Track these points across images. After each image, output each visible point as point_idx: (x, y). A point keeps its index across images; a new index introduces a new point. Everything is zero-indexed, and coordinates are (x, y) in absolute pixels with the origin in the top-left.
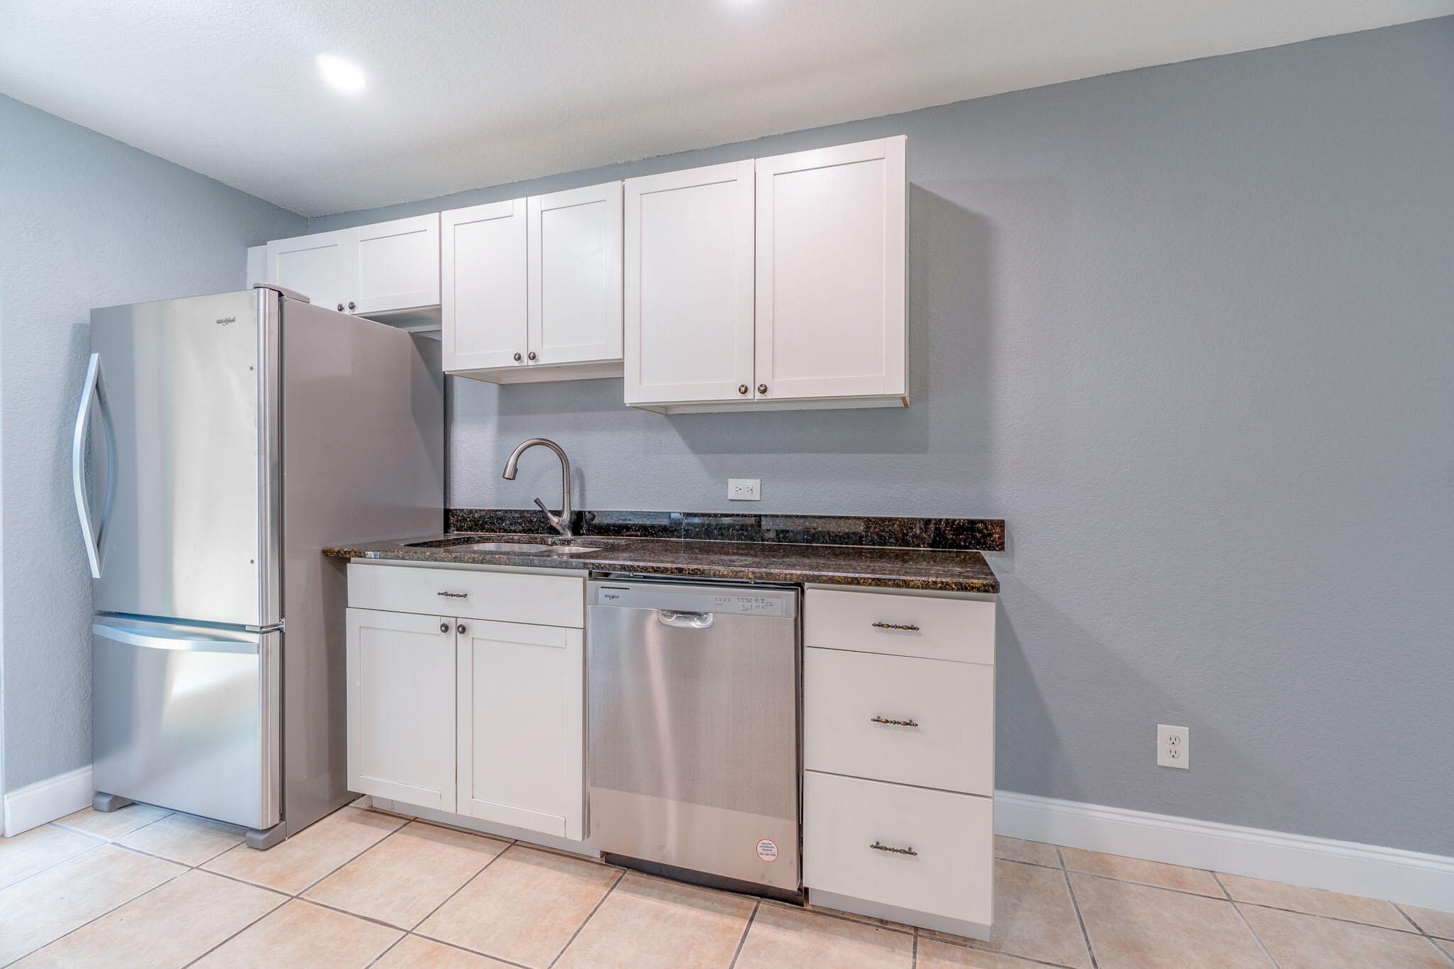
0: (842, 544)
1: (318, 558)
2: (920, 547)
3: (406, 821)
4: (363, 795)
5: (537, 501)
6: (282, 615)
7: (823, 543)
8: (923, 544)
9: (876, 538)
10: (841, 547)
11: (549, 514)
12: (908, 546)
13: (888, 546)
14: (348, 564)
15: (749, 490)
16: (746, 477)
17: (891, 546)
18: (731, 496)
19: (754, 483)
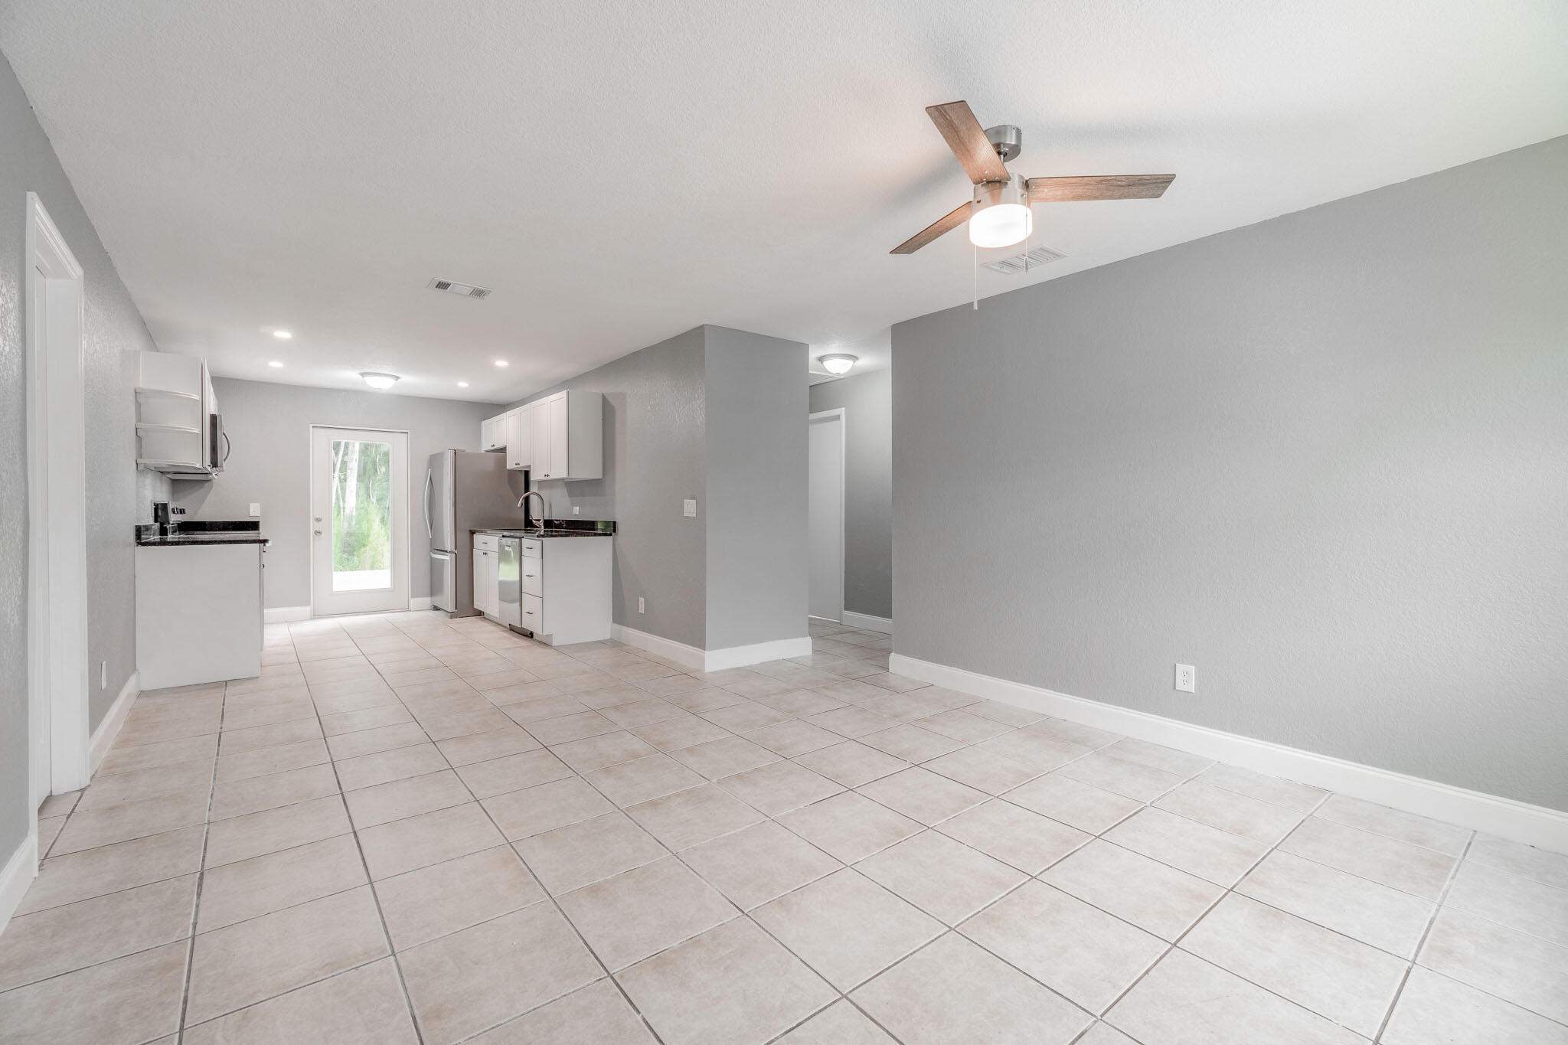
4: (481, 614)
6: (455, 549)
11: (534, 521)
14: (474, 534)
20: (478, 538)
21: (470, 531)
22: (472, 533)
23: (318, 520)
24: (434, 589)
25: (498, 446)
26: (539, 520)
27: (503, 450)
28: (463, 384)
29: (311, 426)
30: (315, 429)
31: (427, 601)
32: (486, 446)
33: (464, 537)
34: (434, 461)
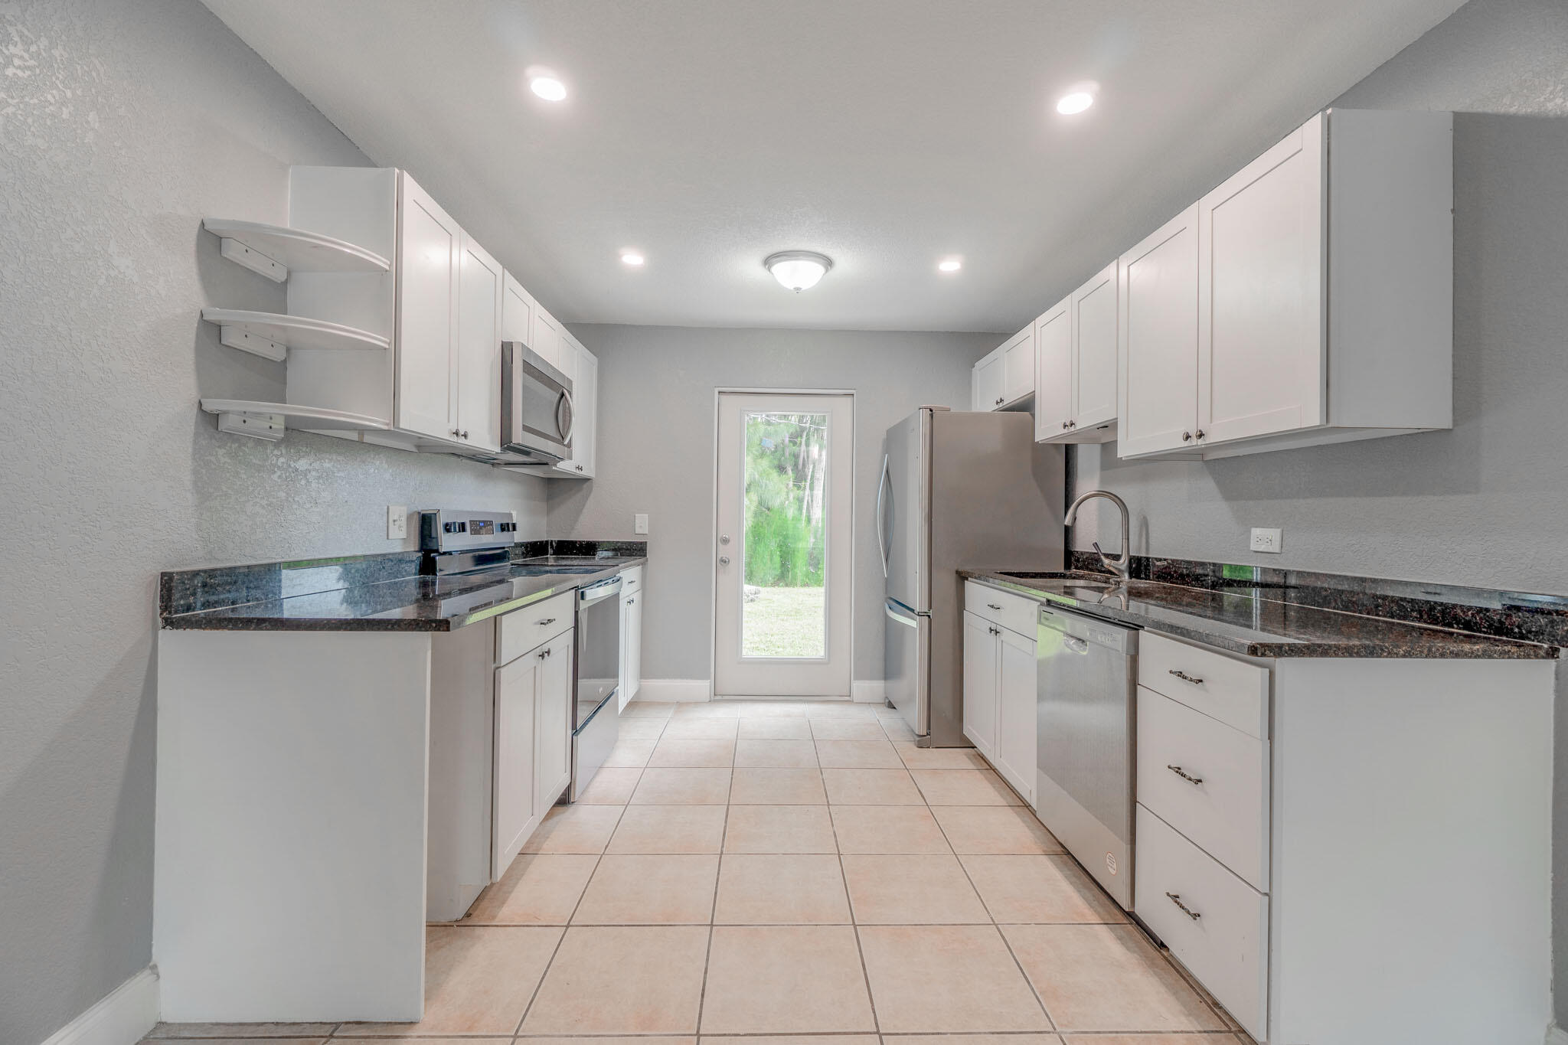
0: (1355, 612)
1: (954, 575)
2: (1453, 628)
3: (989, 768)
4: (974, 747)
5: (1096, 545)
6: (930, 607)
7: (1334, 608)
8: (1458, 624)
9: (1395, 608)
10: (1354, 616)
11: (1103, 557)
12: (1436, 624)
13: (1409, 620)
14: (966, 581)
15: (1267, 540)
16: (1269, 526)
17: (1413, 621)
18: (1253, 547)
19: (1274, 534)
20: (972, 587)
21: (957, 572)
22: (962, 577)
23: (726, 541)
24: (890, 669)
25: (1011, 397)
26: (1117, 557)
27: (1026, 406)
28: (950, 266)
29: (717, 390)
30: (723, 397)
31: (875, 687)
32: (984, 403)
33: (946, 581)
34: (894, 440)
